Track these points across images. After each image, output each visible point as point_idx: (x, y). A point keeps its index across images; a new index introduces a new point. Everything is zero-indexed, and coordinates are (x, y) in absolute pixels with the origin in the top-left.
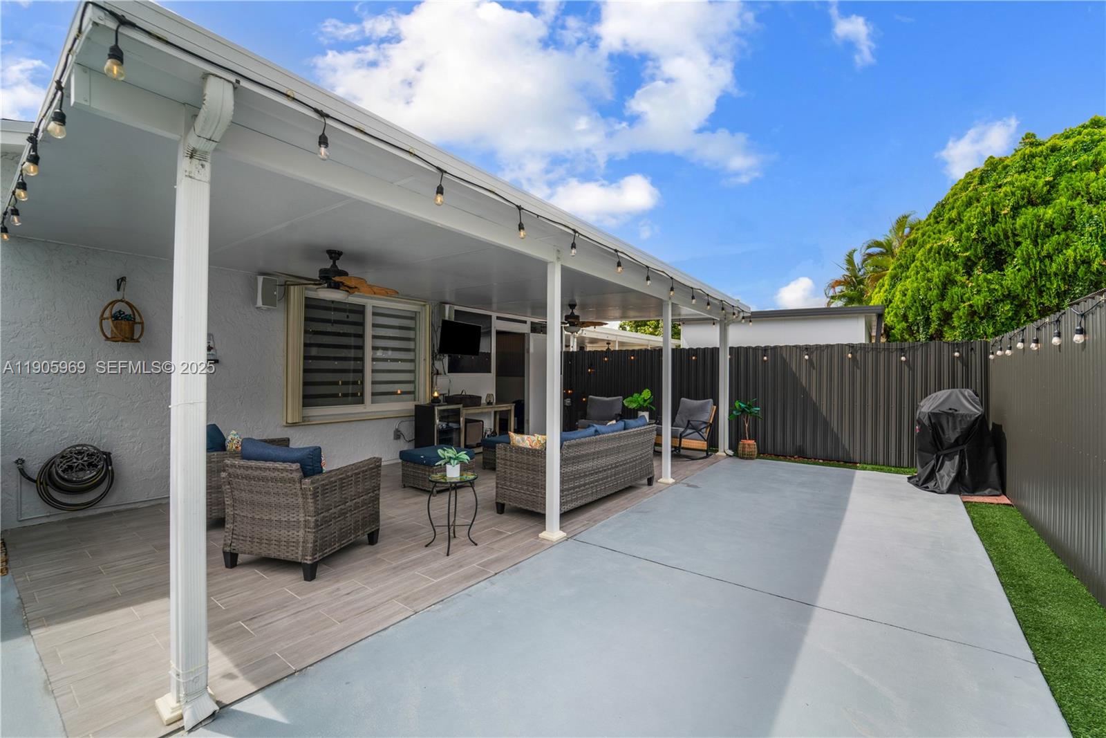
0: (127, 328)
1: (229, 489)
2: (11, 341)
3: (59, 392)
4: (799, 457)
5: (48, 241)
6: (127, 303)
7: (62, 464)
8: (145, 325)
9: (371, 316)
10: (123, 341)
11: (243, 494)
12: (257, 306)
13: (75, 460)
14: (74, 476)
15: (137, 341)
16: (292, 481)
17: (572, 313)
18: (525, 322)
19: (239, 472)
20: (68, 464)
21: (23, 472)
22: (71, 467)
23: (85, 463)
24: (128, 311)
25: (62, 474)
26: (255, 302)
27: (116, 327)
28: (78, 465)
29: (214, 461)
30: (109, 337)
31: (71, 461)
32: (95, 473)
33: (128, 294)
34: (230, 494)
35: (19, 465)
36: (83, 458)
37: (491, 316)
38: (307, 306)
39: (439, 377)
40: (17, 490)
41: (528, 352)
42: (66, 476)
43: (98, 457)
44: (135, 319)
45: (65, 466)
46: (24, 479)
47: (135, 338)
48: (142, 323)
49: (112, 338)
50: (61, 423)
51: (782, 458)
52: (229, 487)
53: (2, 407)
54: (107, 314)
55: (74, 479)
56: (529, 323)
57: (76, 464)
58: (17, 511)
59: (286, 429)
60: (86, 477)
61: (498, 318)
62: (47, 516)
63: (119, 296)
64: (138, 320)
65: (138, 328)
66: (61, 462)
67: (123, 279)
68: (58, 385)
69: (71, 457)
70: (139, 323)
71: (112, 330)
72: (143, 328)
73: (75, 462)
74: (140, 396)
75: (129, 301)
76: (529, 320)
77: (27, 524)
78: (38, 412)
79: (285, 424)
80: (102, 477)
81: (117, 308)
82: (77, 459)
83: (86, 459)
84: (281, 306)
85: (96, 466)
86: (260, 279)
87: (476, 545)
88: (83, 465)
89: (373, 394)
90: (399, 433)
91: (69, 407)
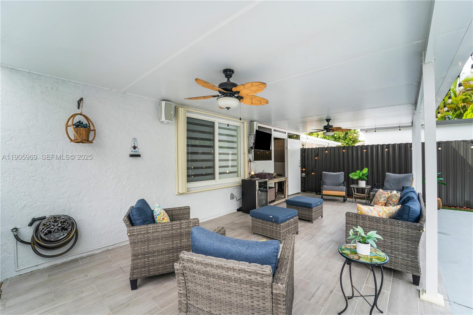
0: (84, 132)
1: (182, 280)
2: (7, 143)
3: (41, 179)
4: (467, 208)
5: (32, 72)
6: (84, 116)
7: (44, 230)
8: (96, 132)
9: (218, 129)
10: (83, 142)
11: (198, 287)
12: (161, 121)
13: (52, 227)
14: (52, 237)
15: (91, 142)
16: (263, 285)
17: (328, 124)
18: (285, 133)
19: (196, 267)
20: (48, 229)
21: (17, 238)
22: (50, 232)
23: (60, 228)
24: (85, 122)
25: (44, 237)
26: (160, 118)
27: (77, 132)
28: (55, 229)
29: (150, 232)
30: (73, 139)
31: (50, 227)
32: (66, 235)
33: (84, 110)
34: (184, 285)
35: (15, 233)
36: (58, 225)
37: (271, 129)
38: (188, 123)
39: (252, 163)
40: (14, 249)
41: (287, 149)
42: (47, 239)
43: (68, 223)
44: (89, 127)
45: (46, 231)
46: (18, 242)
47: (90, 140)
48: (94, 130)
49: (75, 140)
50: (43, 200)
51: (454, 208)
52: (183, 278)
53: (1, 191)
54: (70, 123)
55: (52, 240)
56: (287, 133)
57: (53, 229)
58: (15, 264)
59: (178, 196)
60: (61, 238)
61: (275, 130)
62: (36, 266)
63: (79, 111)
64: (92, 128)
65: (92, 133)
66: (43, 229)
67: (81, 99)
68: (40, 174)
69: (50, 224)
70: (93, 130)
71: (75, 135)
72: (95, 134)
73: (53, 228)
74: (94, 179)
75: (86, 115)
76: (287, 132)
77: (22, 273)
78: (27, 193)
79: (177, 194)
80: (72, 237)
81: (77, 119)
82: (54, 225)
83: (60, 225)
84: (174, 121)
85: (66, 229)
86: (163, 103)
87: (382, 312)
88: (58, 229)
89: (220, 173)
90: (233, 196)
91: (48, 189)
